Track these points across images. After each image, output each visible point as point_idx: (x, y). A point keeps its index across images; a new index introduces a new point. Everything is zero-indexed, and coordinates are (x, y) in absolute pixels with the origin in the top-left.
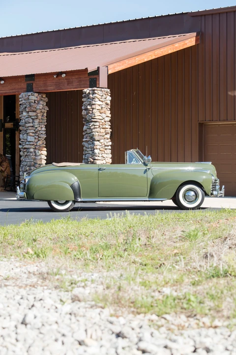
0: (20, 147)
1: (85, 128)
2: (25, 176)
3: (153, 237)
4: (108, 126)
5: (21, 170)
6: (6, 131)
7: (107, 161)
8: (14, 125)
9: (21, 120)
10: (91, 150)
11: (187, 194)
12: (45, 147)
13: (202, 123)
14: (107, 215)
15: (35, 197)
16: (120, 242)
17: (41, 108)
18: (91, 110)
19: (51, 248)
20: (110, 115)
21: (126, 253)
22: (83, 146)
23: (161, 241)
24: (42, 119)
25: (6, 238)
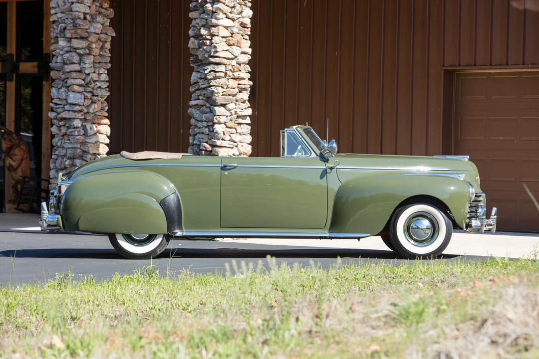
0: (52, 115)
1: (194, 76)
2: (60, 180)
3: (327, 316)
4: (245, 73)
5: (52, 166)
6: (22, 80)
7: (242, 150)
8: (39, 67)
9: (54, 56)
10: (208, 126)
11: (413, 225)
12: (107, 117)
13: (453, 71)
14: (227, 265)
15: (81, 225)
16: (255, 325)
17: (98, 31)
18: (209, 37)
19: (103, 335)
20: (250, 51)
21: (266, 349)
22: (190, 117)
23: (345, 325)
24: (100, 55)
25: (12, 313)
